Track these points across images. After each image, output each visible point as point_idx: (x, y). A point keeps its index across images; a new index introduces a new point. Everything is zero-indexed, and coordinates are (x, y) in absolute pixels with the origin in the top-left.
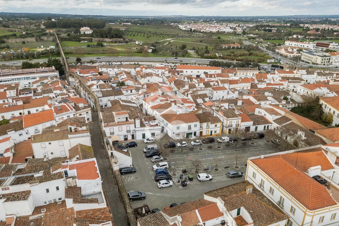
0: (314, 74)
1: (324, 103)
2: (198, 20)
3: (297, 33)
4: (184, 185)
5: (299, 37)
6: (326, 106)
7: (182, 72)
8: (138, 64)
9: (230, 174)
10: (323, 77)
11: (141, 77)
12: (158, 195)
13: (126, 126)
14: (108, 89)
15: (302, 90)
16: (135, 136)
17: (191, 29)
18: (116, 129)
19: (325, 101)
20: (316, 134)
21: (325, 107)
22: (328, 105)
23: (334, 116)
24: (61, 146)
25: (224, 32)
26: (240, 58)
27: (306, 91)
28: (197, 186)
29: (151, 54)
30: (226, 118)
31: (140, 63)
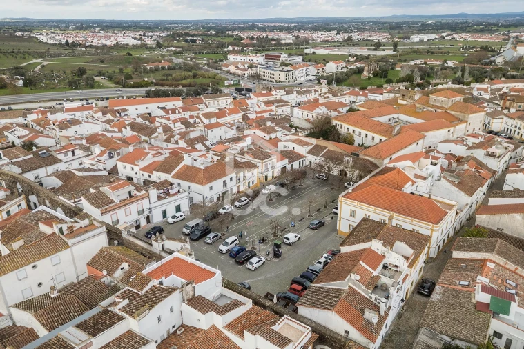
0: (293, 93)
1: (339, 123)
2: (66, 26)
3: (231, 44)
4: (277, 255)
5: (236, 48)
6: (341, 126)
7: (125, 110)
8: (10, 109)
9: (312, 224)
10: (303, 96)
11: (61, 128)
12: (259, 278)
13: (124, 209)
14: (25, 158)
15: (300, 113)
16: (151, 218)
17: (67, 42)
18: (121, 213)
19: (339, 121)
20: (361, 156)
21: (341, 128)
22: (344, 125)
23: (355, 136)
24: (56, 266)
25: (127, 45)
26: (184, 82)
27: (305, 114)
28: (291, 251)
29: (24, 88)
30: (261, 161)
31: (14, 107)
